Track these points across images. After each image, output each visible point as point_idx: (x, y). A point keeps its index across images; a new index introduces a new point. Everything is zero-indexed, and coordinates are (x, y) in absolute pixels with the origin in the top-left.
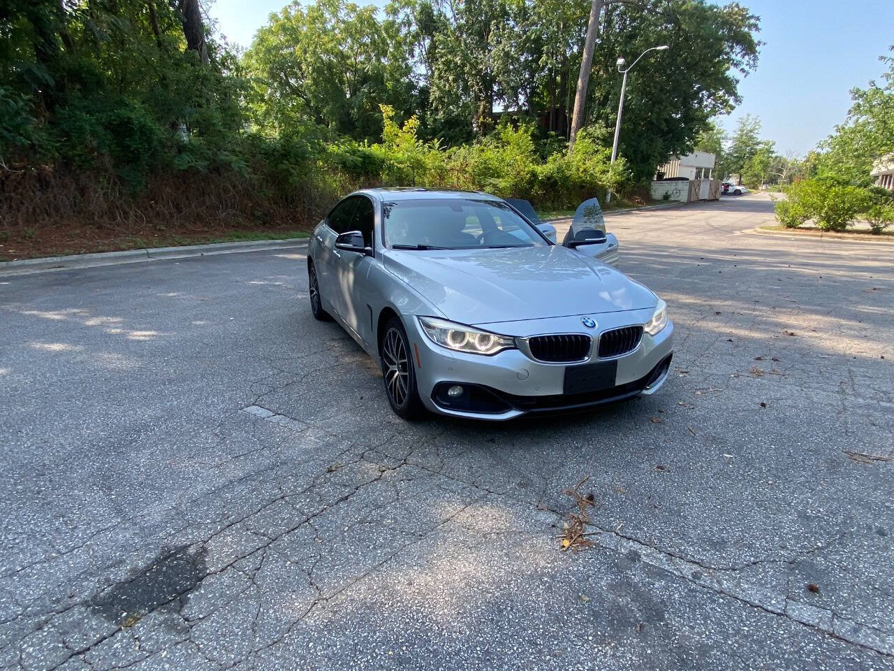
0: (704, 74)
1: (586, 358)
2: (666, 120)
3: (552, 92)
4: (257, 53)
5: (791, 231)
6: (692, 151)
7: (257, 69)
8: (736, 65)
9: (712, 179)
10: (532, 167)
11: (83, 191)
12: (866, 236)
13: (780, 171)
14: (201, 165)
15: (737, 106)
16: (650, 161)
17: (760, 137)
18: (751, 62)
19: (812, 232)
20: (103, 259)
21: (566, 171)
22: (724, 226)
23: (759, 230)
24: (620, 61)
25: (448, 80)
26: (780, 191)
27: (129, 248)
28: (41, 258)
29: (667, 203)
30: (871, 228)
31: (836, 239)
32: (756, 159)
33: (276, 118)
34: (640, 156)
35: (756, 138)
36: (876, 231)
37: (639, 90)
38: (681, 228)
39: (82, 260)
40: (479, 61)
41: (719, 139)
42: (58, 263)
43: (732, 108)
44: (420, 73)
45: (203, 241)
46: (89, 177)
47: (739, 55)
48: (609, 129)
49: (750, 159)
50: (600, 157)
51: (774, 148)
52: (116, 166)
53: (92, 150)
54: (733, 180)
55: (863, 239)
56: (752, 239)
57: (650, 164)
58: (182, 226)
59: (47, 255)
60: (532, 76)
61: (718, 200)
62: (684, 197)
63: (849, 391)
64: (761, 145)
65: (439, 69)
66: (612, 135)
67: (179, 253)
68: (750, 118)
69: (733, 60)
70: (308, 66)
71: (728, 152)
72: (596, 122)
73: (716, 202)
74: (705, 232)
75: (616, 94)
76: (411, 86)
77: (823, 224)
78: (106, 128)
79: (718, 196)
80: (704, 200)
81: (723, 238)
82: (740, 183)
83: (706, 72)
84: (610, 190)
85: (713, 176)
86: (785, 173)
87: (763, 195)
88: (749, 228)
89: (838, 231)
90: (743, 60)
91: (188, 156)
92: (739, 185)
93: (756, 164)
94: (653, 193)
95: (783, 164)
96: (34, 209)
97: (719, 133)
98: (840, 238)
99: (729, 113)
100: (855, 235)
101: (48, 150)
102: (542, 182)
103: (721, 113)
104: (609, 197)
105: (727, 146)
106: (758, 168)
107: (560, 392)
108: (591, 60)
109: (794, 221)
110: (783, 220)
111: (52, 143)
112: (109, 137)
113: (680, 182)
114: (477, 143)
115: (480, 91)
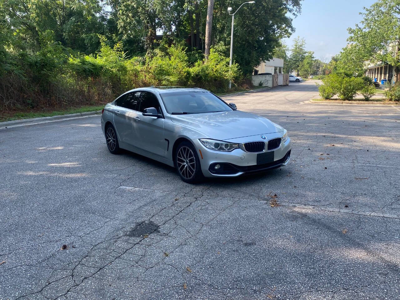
0: (274, 16)
1: (264, 150)
2: (257, 41)
3: (191, 24)
5: (328, 101)
6: (271, 58)
8: (290, 11)
9: (283, 73)
10: (187, 69)
12: (363, 102)
13: (318, 68)
15: (293, 33)
16: (251, 64)
17: (306, 49)
18: (298, 10)
19: (337, 101)
21: (206, 71)
22: (294, 100)
23: (312, 101)
24: (230, 9)
25: (128, 16)
26: (319, 79)
29: (261, 88)
30: (364, 98)
31: (349, 104)
32: (305, 62)
34: (244, 61)
35: (304, 49)
36: (367, 99)
37: (241, 24)
38: (273, 101)
40: (147, 5)
41: (284, 51)
43: (291, 34)
44: (108, 11)
47: (291, 6)
48: (227, 47)
49: (302, 61)
50: (224, 63)
51: (314, 55)
54: (294, 74)
55: (361, 104)
56: (309, 106)
57: (250, 66)
60: (178, 14)
61: (288, 85)
62: (270, 84)
63: (356, 162)
64: (307, 53)
65: (122, 9)
66: (228, 50)
68: (300, 38)
69: (289, 9)
71: (290, 57)
72: (219, 42)
73: (287, 87)
74: (285, 103)
75: (228, 27)
76: (103, 19)
77: (342, 97)
79: (288, 83)
80: (281, 86)
81: (295, 106)
82: (298, 75)
83: (276, 15)
84: (231, 82)
85: (283, 72)
86: (321, 69)
87: (311, 81)
88: (308, 100)
89: (350, 100)
90: (294, 9)
92: (298, 77)
93: (306, 64)
94: (253, 82)
95: (319, 64)
97: (285, 47)
98: (351, 103)
99: (289, 37)
100: (358, 102)
102: (193, 77)
103: (285, 37)
104: (230, 85)
105: (289, 54)
106: (307, 66)
107: (255, 164)
108: (213, 7)
109: (328, 96)
110: (323, 96)
113: (267, 76)
114: (148, 54)
115: (148, 23)
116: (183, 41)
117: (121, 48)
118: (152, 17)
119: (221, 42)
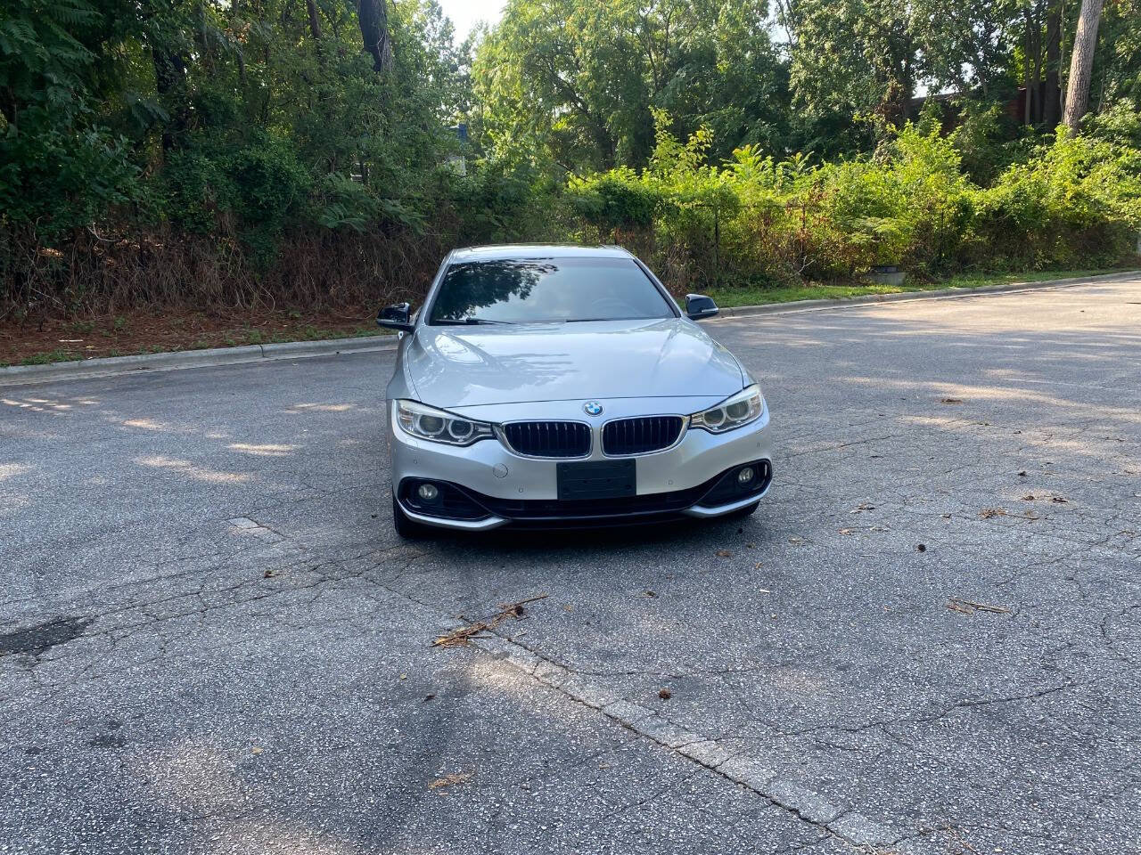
1: (588, 454)
4: (505, 36)
7: (505, 61)
10: (962, 193)
11: (192, 264)
14: (358, 220)
20: (201, 359)
21: (1034, 198)
25: (823, 49)
27: (239, 344)
28: (123, 355)
33: (533, 136)
39: (174, 359)
42: (143, 363)
44: (779, 41)
45: (344, 333)
46: (203, 245)
52: (239, 228)
53: (210, 207)
58: (325, 312)
59: (131, 352)
65: (806, 33)
67: (308, 350)
70: (586, 47)
76: (762, 65)
78: (229, 174)
91: (341, 208)
96: (130, 292)
101: (152, 210)
107: (554, 496)
111: (158, 200)
112: (231, 187)
114: (880, 154)
115: (886, 62)
116: (993, 108)
117: (707, 143)
118: (899, 46)
119: (1124, 100)
